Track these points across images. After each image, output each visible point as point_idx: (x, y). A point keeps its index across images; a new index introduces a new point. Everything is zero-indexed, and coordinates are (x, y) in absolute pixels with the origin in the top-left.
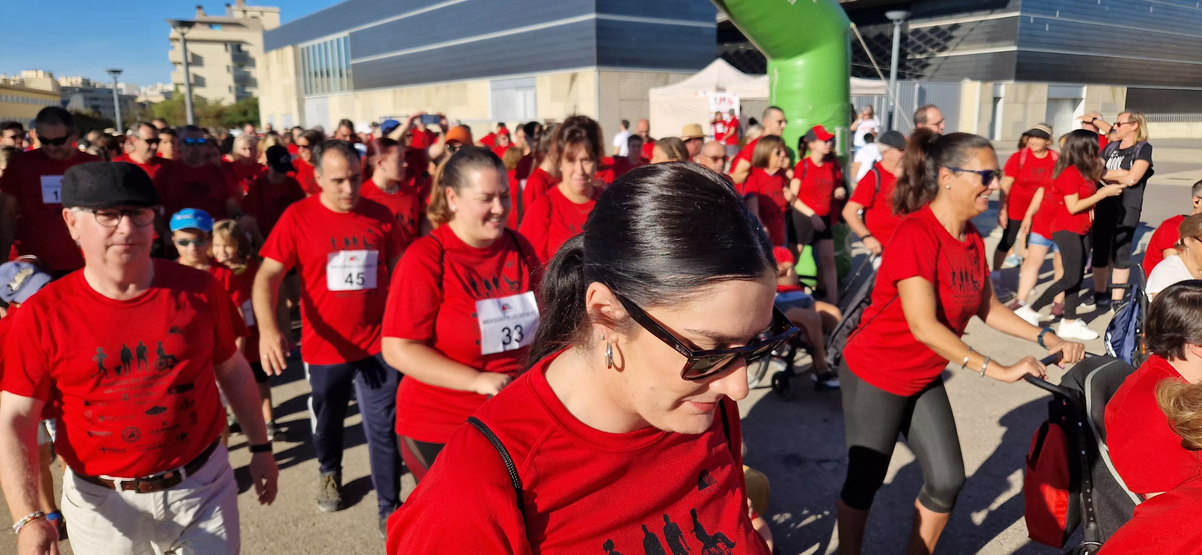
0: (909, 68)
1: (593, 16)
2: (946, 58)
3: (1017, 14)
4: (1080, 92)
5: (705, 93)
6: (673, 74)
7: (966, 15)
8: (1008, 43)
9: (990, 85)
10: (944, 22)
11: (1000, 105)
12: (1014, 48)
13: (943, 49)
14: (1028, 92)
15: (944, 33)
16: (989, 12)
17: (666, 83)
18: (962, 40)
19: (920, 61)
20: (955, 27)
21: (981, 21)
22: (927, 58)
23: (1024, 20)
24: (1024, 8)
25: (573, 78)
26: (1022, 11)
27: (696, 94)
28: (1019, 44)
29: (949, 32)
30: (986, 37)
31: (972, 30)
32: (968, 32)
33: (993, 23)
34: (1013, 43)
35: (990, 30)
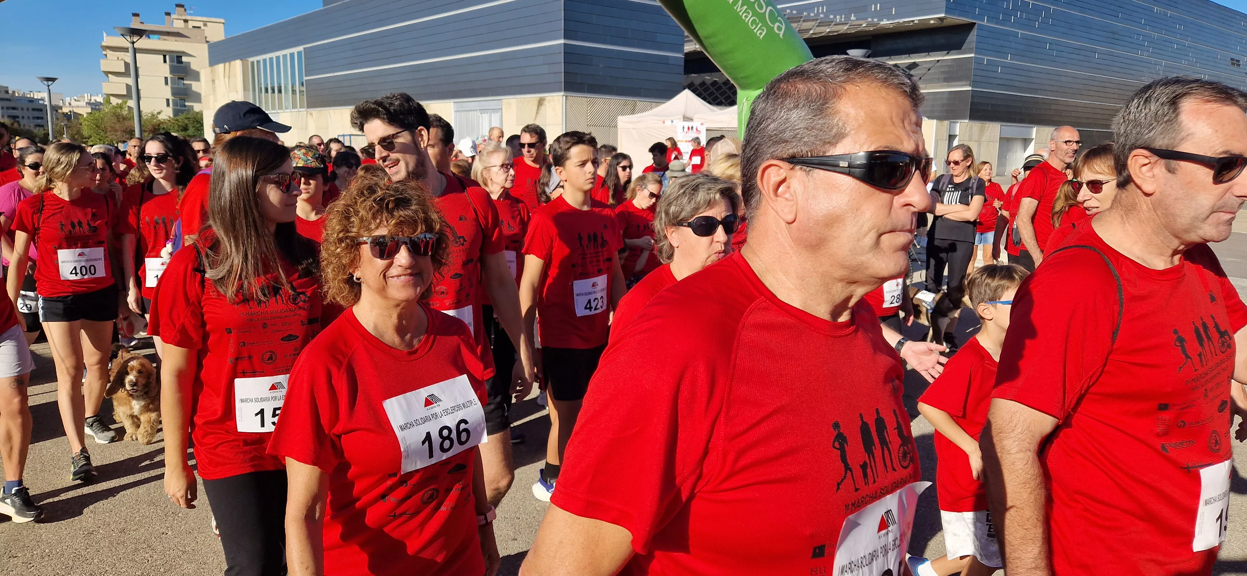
1: (562, 41)
3: (972, 55)
4: (1031, 134)
5: (672, 121)
6: (640, 102)
7: (924, 54)
8: (963, 83)
9: (946, 123)
10: (904, 61)
12: (970, 88)
14: (982, 131)
16: (946, 52)
17: (633, 112)
18: (920, 78)
20: (914, 65)
21: (938, 61)
23: (978, 62)
24: (978, 50)
25: (541, 102)
26: (976, 54)
27: (664, 122)
28: (974, 84)
29: (908, 71)
30: (943, 76)
31: (929, 70)
32: (924, 72)
33: (949, 64)
34: (968, 83)
35: (947, 70)
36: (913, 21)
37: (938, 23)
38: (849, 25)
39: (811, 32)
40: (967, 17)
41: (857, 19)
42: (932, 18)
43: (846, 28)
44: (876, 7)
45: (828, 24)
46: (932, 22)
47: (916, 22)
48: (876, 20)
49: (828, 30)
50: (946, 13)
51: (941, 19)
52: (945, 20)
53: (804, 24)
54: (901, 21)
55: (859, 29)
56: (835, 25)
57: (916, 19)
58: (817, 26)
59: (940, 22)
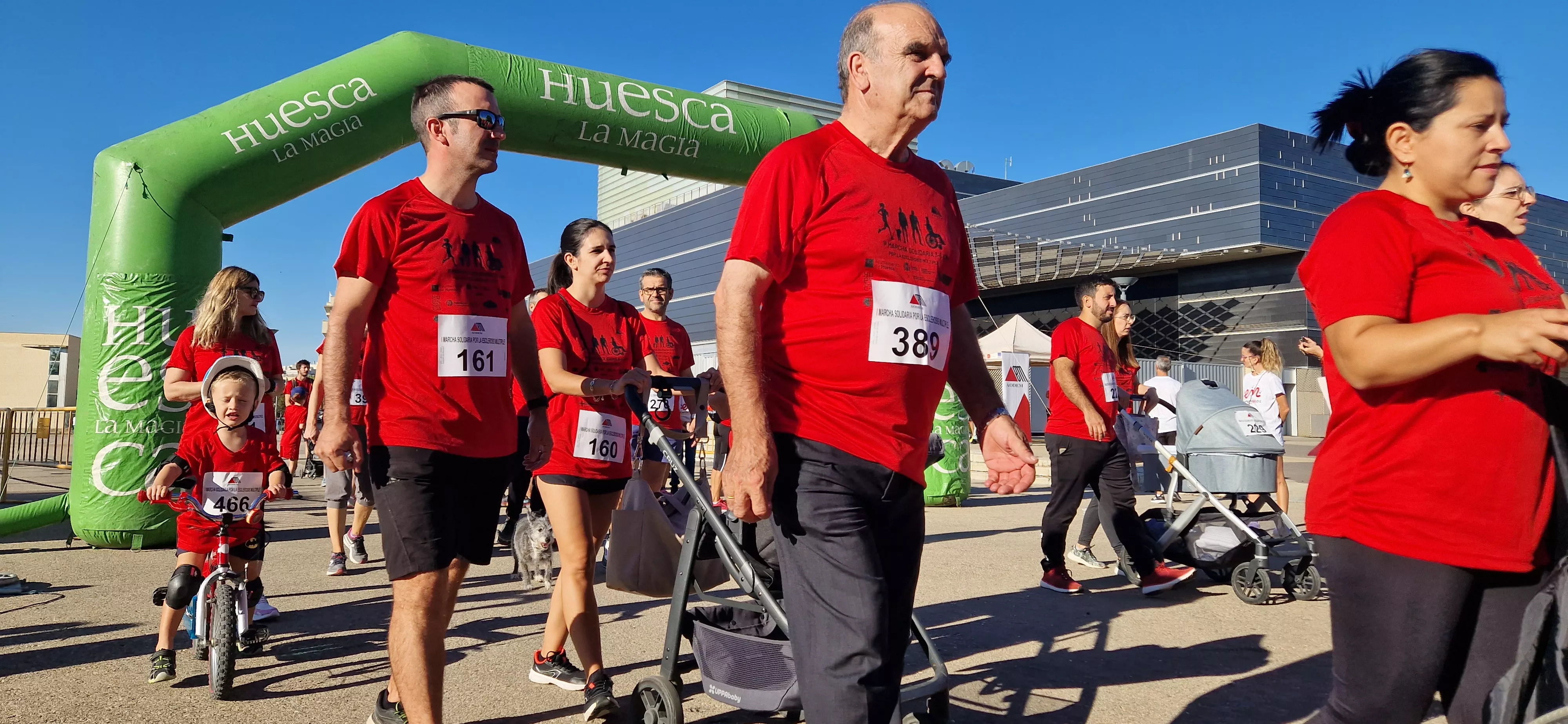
0: (1183, 350)
2: (1226, 338)
7: (1244, 289)
8: (1298, 321)
10: (1219, 298)
11: (1293, 393)
13: (1223, 328)
15: (1220, 310)
16: (1270, 286)
18: (1243, 318)
19: (1194, 342)
20: (1233, 303)
21: (1263, 297)
22: (1203, 339)
29: (1226, 309)
30: (1270, 314)
31: (1253, 307)
32: (1248, 309)
33: (1277, 299)
34: (1303, 321)
35: (1275, 306)
36: (1222, 251)
37: (1256, 254)
38: (1141, 256)
39: (1097, 267)
40: (1294, 246)
41: (1152, 250)
42: (1247, 246)
43: (1138, 261)
44: (1176, 237)
45: (1116, 255)
46: (1246, 251)
47: (1225, 251)
48: (1173, 250)
49: (1117, 264)
50: (1261, 241)
51: (1256, 247)
52: (1263, 249)
53: (1084, 256)
54: (1207, 251)
55: (1157, 261)
56: (1123, 257)
57: (1225, 248)
58: (1102, 259)
59: (1256, 251)
